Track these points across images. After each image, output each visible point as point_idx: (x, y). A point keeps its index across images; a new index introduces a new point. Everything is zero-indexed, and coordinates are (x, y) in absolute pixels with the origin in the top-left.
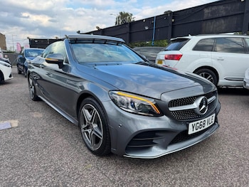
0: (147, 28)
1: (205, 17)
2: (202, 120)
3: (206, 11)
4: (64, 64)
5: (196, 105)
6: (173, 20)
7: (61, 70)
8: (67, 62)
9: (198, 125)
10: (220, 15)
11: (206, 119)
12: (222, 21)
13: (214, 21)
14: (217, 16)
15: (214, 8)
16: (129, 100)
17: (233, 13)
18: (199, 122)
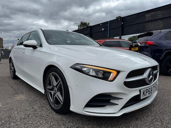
0: (103, 29)
1: (147, 20)
3: (147, 15)
6: (122, 23)
10: (158, 18)
12: (160, 22)
13: (154, 22)
14: (156, 18)
15: (153, 13)
17: (168, 16)
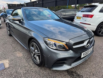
2: (88, 51)
4: (21, 21)
5: (85, 44)
7: (20, 24)
8: (23, 20)
9: (86, 53)
11: (89, 50)
16: (54, 43)
18: (86, 52)
